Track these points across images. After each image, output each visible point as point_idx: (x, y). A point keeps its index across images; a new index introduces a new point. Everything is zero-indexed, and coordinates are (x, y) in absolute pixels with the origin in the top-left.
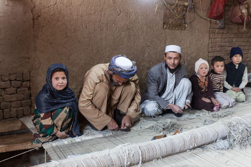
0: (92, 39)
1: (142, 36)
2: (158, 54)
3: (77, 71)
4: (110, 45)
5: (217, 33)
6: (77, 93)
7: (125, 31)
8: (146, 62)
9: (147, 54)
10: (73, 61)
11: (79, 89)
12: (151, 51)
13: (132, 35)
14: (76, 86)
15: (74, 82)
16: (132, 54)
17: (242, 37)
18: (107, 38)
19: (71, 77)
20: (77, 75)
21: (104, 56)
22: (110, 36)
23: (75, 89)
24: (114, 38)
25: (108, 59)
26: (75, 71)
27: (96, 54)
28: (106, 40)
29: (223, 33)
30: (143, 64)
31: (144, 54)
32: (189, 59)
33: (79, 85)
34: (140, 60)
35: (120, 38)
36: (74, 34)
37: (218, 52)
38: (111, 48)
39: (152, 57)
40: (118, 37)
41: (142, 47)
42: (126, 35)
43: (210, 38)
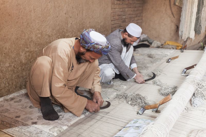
0: (22, 11)
1: (65, 7)
2: (78, 24)
3: (10, 47)
4: (39, 17)
5: (116, 4)
6: (11, 71)
7: (51, 2)
8: (70, 32)
9: (69, 25)
10: (5, 36)
11: (13, 66)
12: (73, 22)
13: (57, 6)
14: (9, 64)
15: (7, 59)
16: (58, 25)
17: (130, 7)
18: (36, 10)
19: (4, 54)
20: (10, 51)
21: (34, 29)
22: (38, 7)
23: (8, 67)
24: (42, 10)
25: (38, 31)
26: (7, 48)
27: (26, 27)
28: (34, 12)
29: (119, 4)
30: (67, 35)
31: (68, 24)
32: (99, 27)
33: (12, 62)
34: (65, 30)
35: (47, 10)
36: (3, 5)
37: (117, 20)
38: (40, 20)
39: (74, 27)
40: (45, 9)
41: (65, 18)
42: (52, 6)
43: (112, 8)
